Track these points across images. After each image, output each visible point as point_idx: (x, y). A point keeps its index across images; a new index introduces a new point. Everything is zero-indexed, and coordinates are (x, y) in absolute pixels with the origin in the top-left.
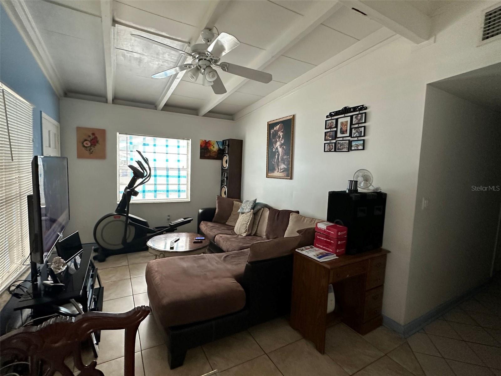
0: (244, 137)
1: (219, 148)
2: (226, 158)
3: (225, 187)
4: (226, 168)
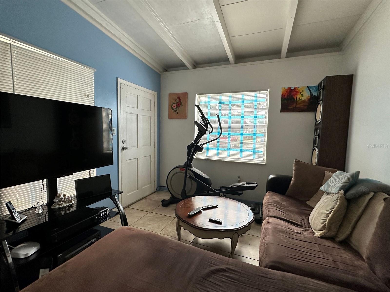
0: (356, 70)
1: (312, 95)
2: (320, 108)
3: (316, 149)
4: (319, 122)
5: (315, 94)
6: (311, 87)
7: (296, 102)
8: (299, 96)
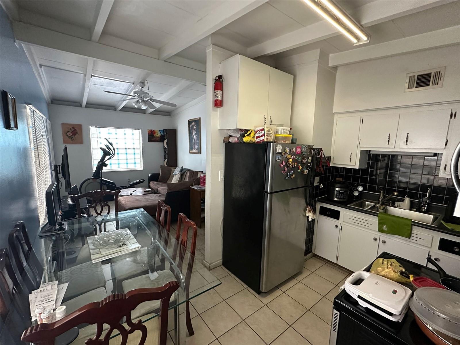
0: (177, 128)
1: (161, 134)
2: (166, 141)
3: (166, 160)
4: (166, 148)
5: (163, 134)
6: (161, 131)
7: (155, 137)
8: (156, 134)
